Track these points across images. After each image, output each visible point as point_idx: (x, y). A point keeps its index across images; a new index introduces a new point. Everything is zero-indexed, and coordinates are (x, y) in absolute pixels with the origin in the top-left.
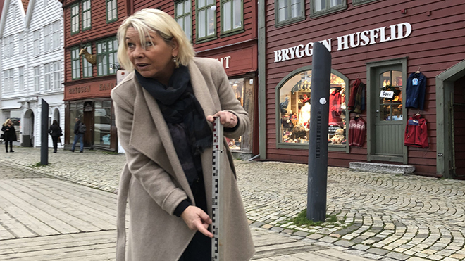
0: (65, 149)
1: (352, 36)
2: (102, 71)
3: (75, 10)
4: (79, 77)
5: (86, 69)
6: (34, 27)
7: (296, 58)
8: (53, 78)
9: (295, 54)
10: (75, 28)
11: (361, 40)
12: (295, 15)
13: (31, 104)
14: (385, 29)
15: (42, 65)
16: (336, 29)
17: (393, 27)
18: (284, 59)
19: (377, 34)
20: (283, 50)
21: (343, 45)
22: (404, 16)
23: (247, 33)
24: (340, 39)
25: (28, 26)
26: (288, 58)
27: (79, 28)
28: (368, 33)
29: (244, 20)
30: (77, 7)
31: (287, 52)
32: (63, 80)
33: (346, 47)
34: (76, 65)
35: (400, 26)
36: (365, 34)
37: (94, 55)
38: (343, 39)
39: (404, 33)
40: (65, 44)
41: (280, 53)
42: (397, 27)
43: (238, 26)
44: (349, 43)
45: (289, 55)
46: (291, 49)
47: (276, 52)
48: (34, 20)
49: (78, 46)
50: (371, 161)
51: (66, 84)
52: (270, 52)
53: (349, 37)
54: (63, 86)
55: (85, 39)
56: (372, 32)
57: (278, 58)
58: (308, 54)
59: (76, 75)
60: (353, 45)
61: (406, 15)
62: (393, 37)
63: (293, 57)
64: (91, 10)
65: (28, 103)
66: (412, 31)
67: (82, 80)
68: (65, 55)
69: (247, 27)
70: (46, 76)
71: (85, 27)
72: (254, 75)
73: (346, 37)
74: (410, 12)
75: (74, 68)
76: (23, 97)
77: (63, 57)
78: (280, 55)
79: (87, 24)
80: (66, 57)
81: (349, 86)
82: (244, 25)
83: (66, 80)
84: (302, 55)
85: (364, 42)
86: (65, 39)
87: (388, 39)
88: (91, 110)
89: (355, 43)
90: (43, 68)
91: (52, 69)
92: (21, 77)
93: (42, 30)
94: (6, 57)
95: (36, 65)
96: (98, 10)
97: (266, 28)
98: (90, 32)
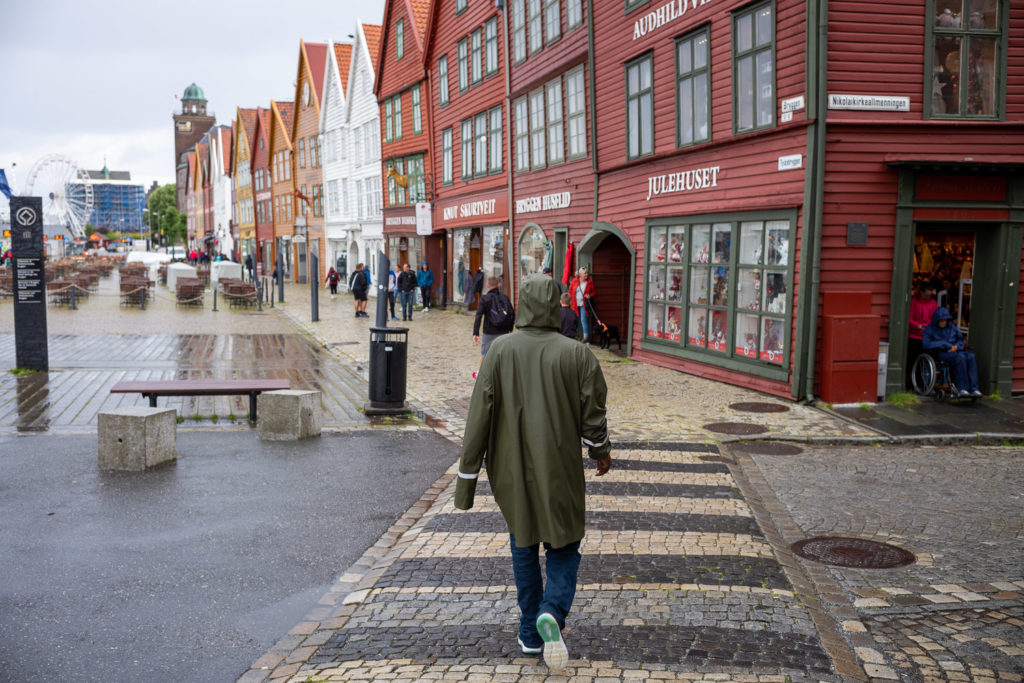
1: (549, 197)
2: (413, 198)
3: (389, 108)
5: (400, 194)
6: (354, 123)
8: (374, 200)
9: (526, 207)
10: (389, 134)
11: (552, 203)
12: (525, 164)
13: (356, 234)
14: (561, 196)
15: (364, 180)
16: (543, 188)
18: (521, 211)
19: (558, 199)
20: (521, 202)
22: (568, 186)
23: (503, 174)
24: (544, 198)
25: (348, 121)
27: (393, 135)
29: (502, 159)
30: (390, 105)
32: (381, 204)
33: (547, 207)
34: (391, 185)
36: (553, 197)
37: (406, 176)
39: (568, 202)
40: (382, 155)
41: (519, 204)
42: (565, 196)
43: (499, 165)
45: (523, 207)
46: (524, 201)
47: (517, 202)
48: (353, 113)
49: (392, 160)
51: (384, 210)
52: (515, 200)
54: (382, 212)
55: (398, 152)
56: (556, 196)
57: (519, 209)
58: (531, 210)
59: (392, 200)
63: (525, 210)
64: (402, 112)
65: (353, 231)
66: (571, 201)
67: (398, 208)
68: (382, 169)
70: (368, 195)
71: (397, 135)
72: (508, 224)
74: (570, 182)
75: (390, 190)
76: (348, 223)
77: (381, 172)
79: (399, 133)
82: (502, 166)
83: (384, 205)
85: (553, 206)
86: (382, 147)
87: (562, 206)
89: (550, 205)
90: (364, 184)
91: (373, 187)
92: (345, 193)
93: (362, 129)
94: (329, 162)
95: (358, 178)
96: (407, 115)
97: (513, 173)
98: (401, 143)
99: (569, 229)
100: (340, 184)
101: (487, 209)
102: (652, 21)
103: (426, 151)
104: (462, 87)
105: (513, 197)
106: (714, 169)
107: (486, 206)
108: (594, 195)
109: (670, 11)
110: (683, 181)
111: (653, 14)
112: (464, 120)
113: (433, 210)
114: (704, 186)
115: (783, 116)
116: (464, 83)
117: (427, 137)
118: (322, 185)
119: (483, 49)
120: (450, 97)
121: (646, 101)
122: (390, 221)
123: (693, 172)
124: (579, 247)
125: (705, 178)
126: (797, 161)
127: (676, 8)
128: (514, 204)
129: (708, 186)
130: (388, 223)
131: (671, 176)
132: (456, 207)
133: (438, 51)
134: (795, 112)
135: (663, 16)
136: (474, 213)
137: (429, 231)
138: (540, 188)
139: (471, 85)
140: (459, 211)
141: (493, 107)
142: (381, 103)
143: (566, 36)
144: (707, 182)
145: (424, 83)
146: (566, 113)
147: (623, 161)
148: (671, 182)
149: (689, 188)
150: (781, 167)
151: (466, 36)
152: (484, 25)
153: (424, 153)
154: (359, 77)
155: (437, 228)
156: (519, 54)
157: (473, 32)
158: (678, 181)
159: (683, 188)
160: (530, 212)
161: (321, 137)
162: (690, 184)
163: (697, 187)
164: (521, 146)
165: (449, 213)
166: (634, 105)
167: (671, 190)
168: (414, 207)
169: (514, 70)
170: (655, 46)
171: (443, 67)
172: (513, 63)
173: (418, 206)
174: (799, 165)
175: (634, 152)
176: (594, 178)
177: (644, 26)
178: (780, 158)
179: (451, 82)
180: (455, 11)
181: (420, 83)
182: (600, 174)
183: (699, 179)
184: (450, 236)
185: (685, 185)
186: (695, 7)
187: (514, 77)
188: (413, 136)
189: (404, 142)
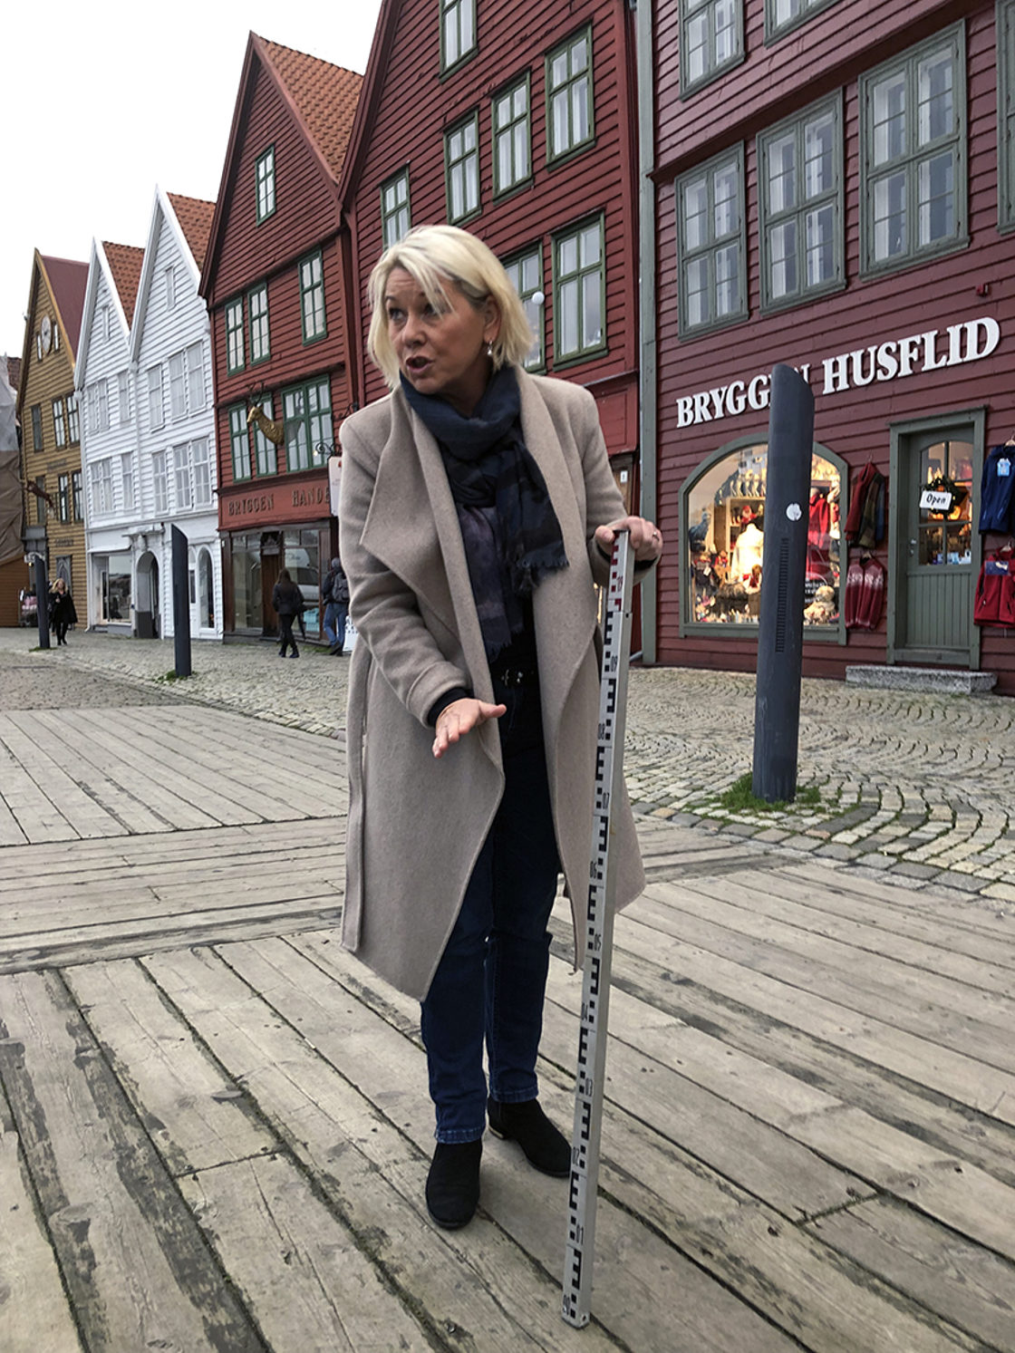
0: (225, 642)
1: (857, 356)
2: (297, 459)
3: (234, 316)
4: (247, 474)
5: (262, 457)
6: (149, 360)
7: (727, 415)
8: (194, 478)
9: (724, 405)
10: (236, 359)
11: (878, 367)
12: (724, 308)
13: (151, 541)
14: (936, 338)
15: (170, 449)
16: (819, 342)
17: (954, 332)
18: (698, 420)
19: (915, 350)
20: (697, 398)
21: (836, 381)
22: (984, 301)
23: (615, 356)
24: (828, 364)
25: (136, 359)
26: (708, 417)
27: (245, 359)
28: (894, 349)
29: (607, 325)
30: (239, 308)
31: (706, 402)
32: (214, 483)
33: (843, 385)
34: (240, 446)
35: (972, 327)
36: (888, 350)
37: (279, 423)
38: (836, 365)
39: (981, 345)
40: (217, 398)
41: (689, 405)
42: (963, 332)
43: (594, 342)
44: (850, 376)
45: (711, 408)
46: (714, 393)
47: (680, 402)
48: (148, 343)
49: (244, 401)
50: (896, 664)
51: (222, 491)
52: (666, 401)
53: (850, 361)
54: (216, 496)
55: (259, 386)
56: (905, 344)
57: (686, 415)
58: (754, 404)
59: (242, 471)
60: (858, 380)
61: (989, 299)
62: (955, 358)
63: (719, 414)
64: (269, 313)
65: (144, 537)
66: (1001, 339)
67: (257, 483)
68: (218, 423)
69: (614, 343)
70: (178, 474)
71: (257, 356)
72: (630, 459)
73: (842, 360)
74: (998, 291)
75: (237, 453)
76: (136, 524)
77: (213, 428)
78: (691, 410)
79: (261, 349)
80: (218, 429)
81: (849, 482)
82: (608, 338)
83: (221, 482)
84: (742, 407)
85: (885, 372)
86: (216, 385)
87: (942, 363)
88: (276, 551)
89: (865, 373)
90: (170, 456)
91: (193, 457)
92: (127, 477)
93: (166, 365)
94: (94, 433)
95: (158, 448)
96: (285, 315)
97: (658, 342)
98: (268, 368)
100: (117, 464)
103: (342, 365)
105: (660, 395)
117: (343, 340)
118: (79, 471)
119: (536, 115)
128: (663, 409)
133: (384, 168)
139: (490, 202)
141: (570, 228)
142: (215, 309)
145: (339, 241)
151: (476, 107)
152: (539, 62)
153: (332, 371)
154: (162, 280)
157: (501, 90)
161: (76, 396)
164: (701, 273)
169: (678, 108)
171: (394, 196)
172: (674, 94)
179: (420, 216)
180: (435, 72)
181: (323, 246)
187: (678, 124)
188: (301, 348)
189: (275, 365)
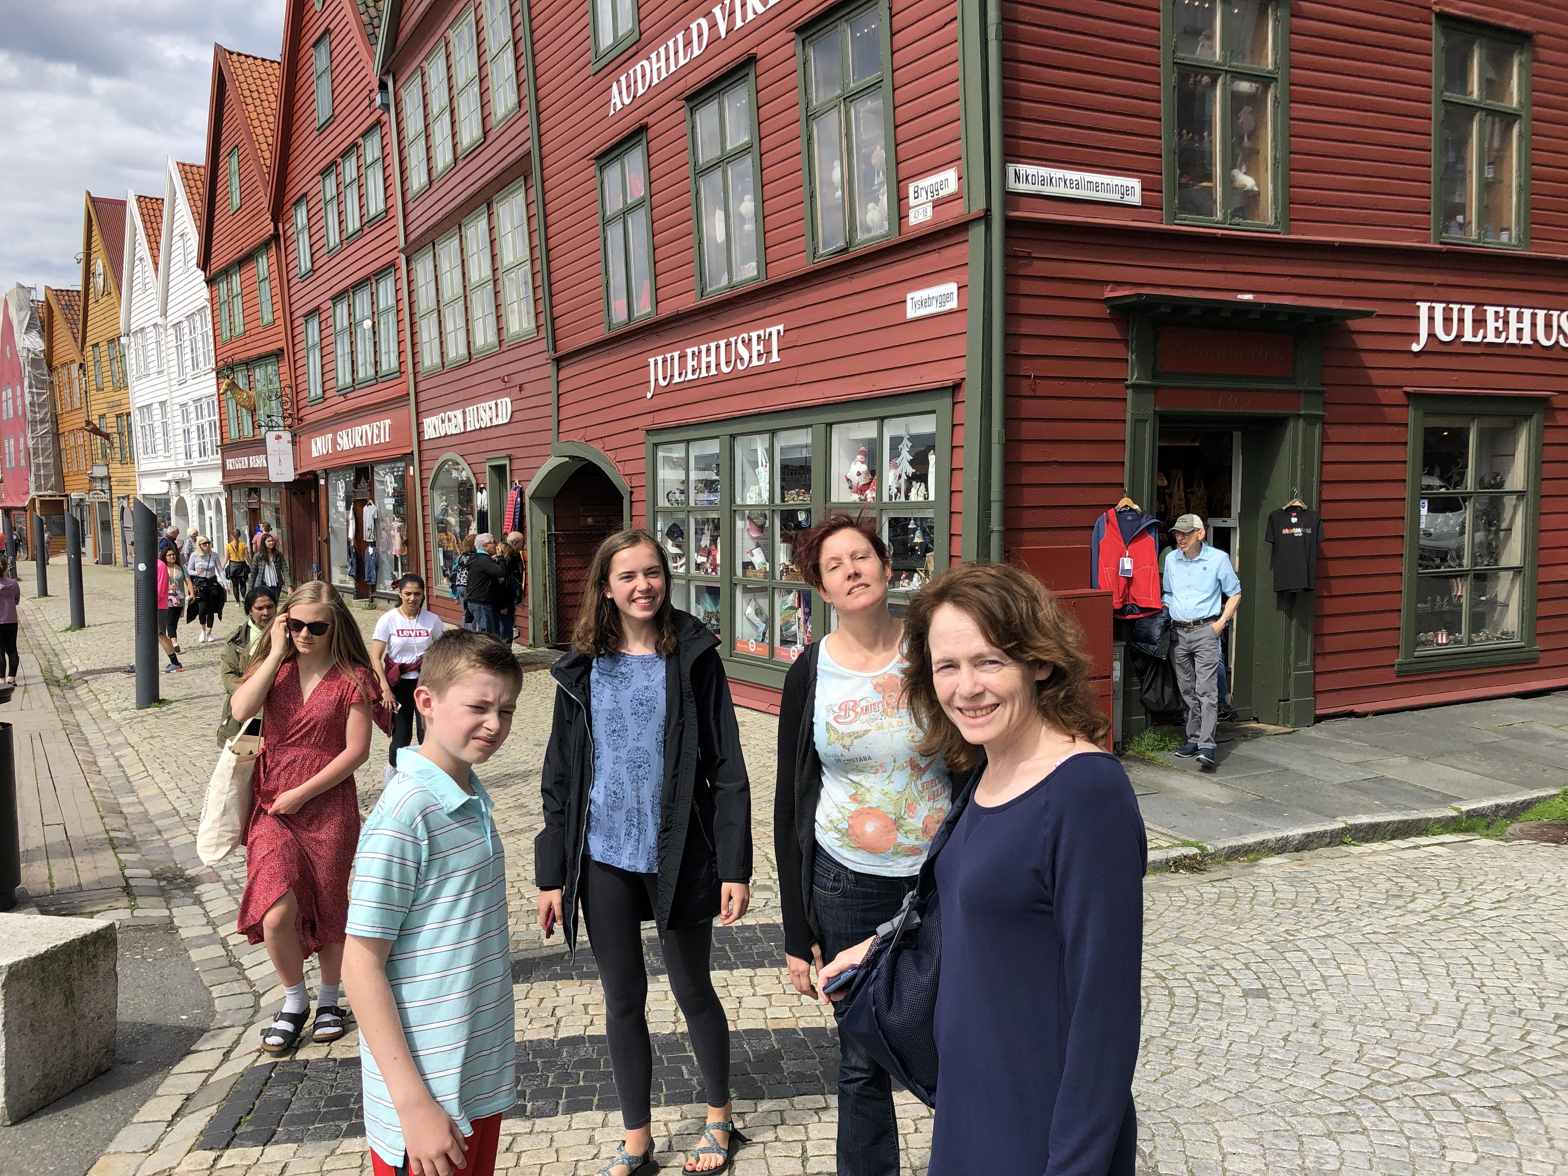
1: (475, 409)
3: (223, 291)
6: (173, 316)
7: (440, 437)
9: (438, 429)
10: (225, 329)
11: (481, 418)
12: (434, 359)
14: (495, 404)
15: (191, 403)
16: (465, 394)
17: (499, 403)
19: (490, 411)
21: (470, 423)
22: (506, 387)
23: (401, 378)
25: (164, 313)
26: (434, 435)
27: (231, 330)
28: (485, 408)
29: (398, 355)
30: (225, 284)
31: (433, 424)
32: (218, 438)
33: (472, 426)
35: (504, 402)
37: (252, 391)
38: (470, 412)
39: (507, 415)
40: (216, 362)
41: (428, 425)
42: (502, 404)
44: (474, 422)
45: (435, 429)
46: (435, 419)
47: (425, 422)
48: (171, 301)
51: (223, 448)
52: (420, 419)
54: (220, 451)
55: (238, 356)
56: (487, 406)
57: (427, 432)
59: (234, 431)
60: (476, 425)
61: (508, 385)
62: (500, 420)
63: (438, 434)
64: (242, 294)
65: (177, 482)
66: (512, 413)
67: (242, 443)
68: (218, 384)
69: (401, 368)
70: (198, 426)
71: (237, 330)
73: (472, 410)
74: (509, 381)
75: (230, 415)
76: (170, 470)
77: (215, 389)
79: (239, 324)
80: (218, 390)
82: (399, 364)
83: (222, 439)
84: (444, 432)
85: (483, 422)
86: (216, 350)
87: (497, 422)
89: (478, 422)
90: (192, 409)
91: (206, 412)
92: (164, 424)
93: (185, 324)
94: (139, 378)
95: (182, 400)
96: (249, 297)
97: (415, 374)
98: (242, 342)
99: (510, 458)
100: (156, 410)
101: (379, 436)
102: (644, 76)
103: (282, 350)
104: (332, 244)
105: (418, 414)
106: (774, 330)
107: (376, 431)
108: (552, 398)
109: (676, 52)
110: (712, 359)
111: (645, 63)
112: (337, 298)
113: (294, 443)
114: (755, 362)
115: (912, 213)
116: (334, 238)
117: (282, 329)
118: (128, 414)
119: (360, 181)
120: (313, 263)
121: (638, 223)
122: (231, 464)
123: (733, 340)
124: (529, 491)
125: (755, 348)
126: (948, 296)
127: (688, 44)
128: (419, 425)
129: (763, 362)
130: (229, 466)
131: (689, 351)
132: (330, 436)
133: (293, 193)
134: (937, 204)
135: (663, 63)
136: (358, 443)
137: (290, 477)
138: (461, 395)
139: (347, 240)
140: (335, 442)
141: (380, 273)
142: (210, 282)
143: (491, 137)
144: (760, 355)
145: (274, 244)
146: (498, 264)
147: (601, 333)
148: (690, 363)
149: (725, 369)
150: (911, 313)
151: (334, 163)
152: (360, 141)
153: (278, 354)
154: (177, 243)
155: (300, 471)
156: (418, 180)
157: (345, 154)
158: (704, 359)
159: (713, 371)
160: (446, 436)
161: (123, 340)
162: (728, 363)
163: (740, 367)
164: (427, 331)
165: (319, 446)
166: (615, 233)
167: (690, 377)
168: (264, 441)
169: (411, 206)
170: (650, 120)
171: (301, 216)
172: (409, 195)
173: (270, 437)
174: (953, 305)
175: (619, 314)
176: (551, 369)
177: (628, 87)
178: (909, 296)
179: (314, 239)
180: (317, 124)
181: (266, 245)
182: (559, 361)
183: (743, 352)
184: (322, 482)
185: (718, 365)
186: (723, 36)
187: (411, 217)
188: (260, 329)
189: (248, 340)
